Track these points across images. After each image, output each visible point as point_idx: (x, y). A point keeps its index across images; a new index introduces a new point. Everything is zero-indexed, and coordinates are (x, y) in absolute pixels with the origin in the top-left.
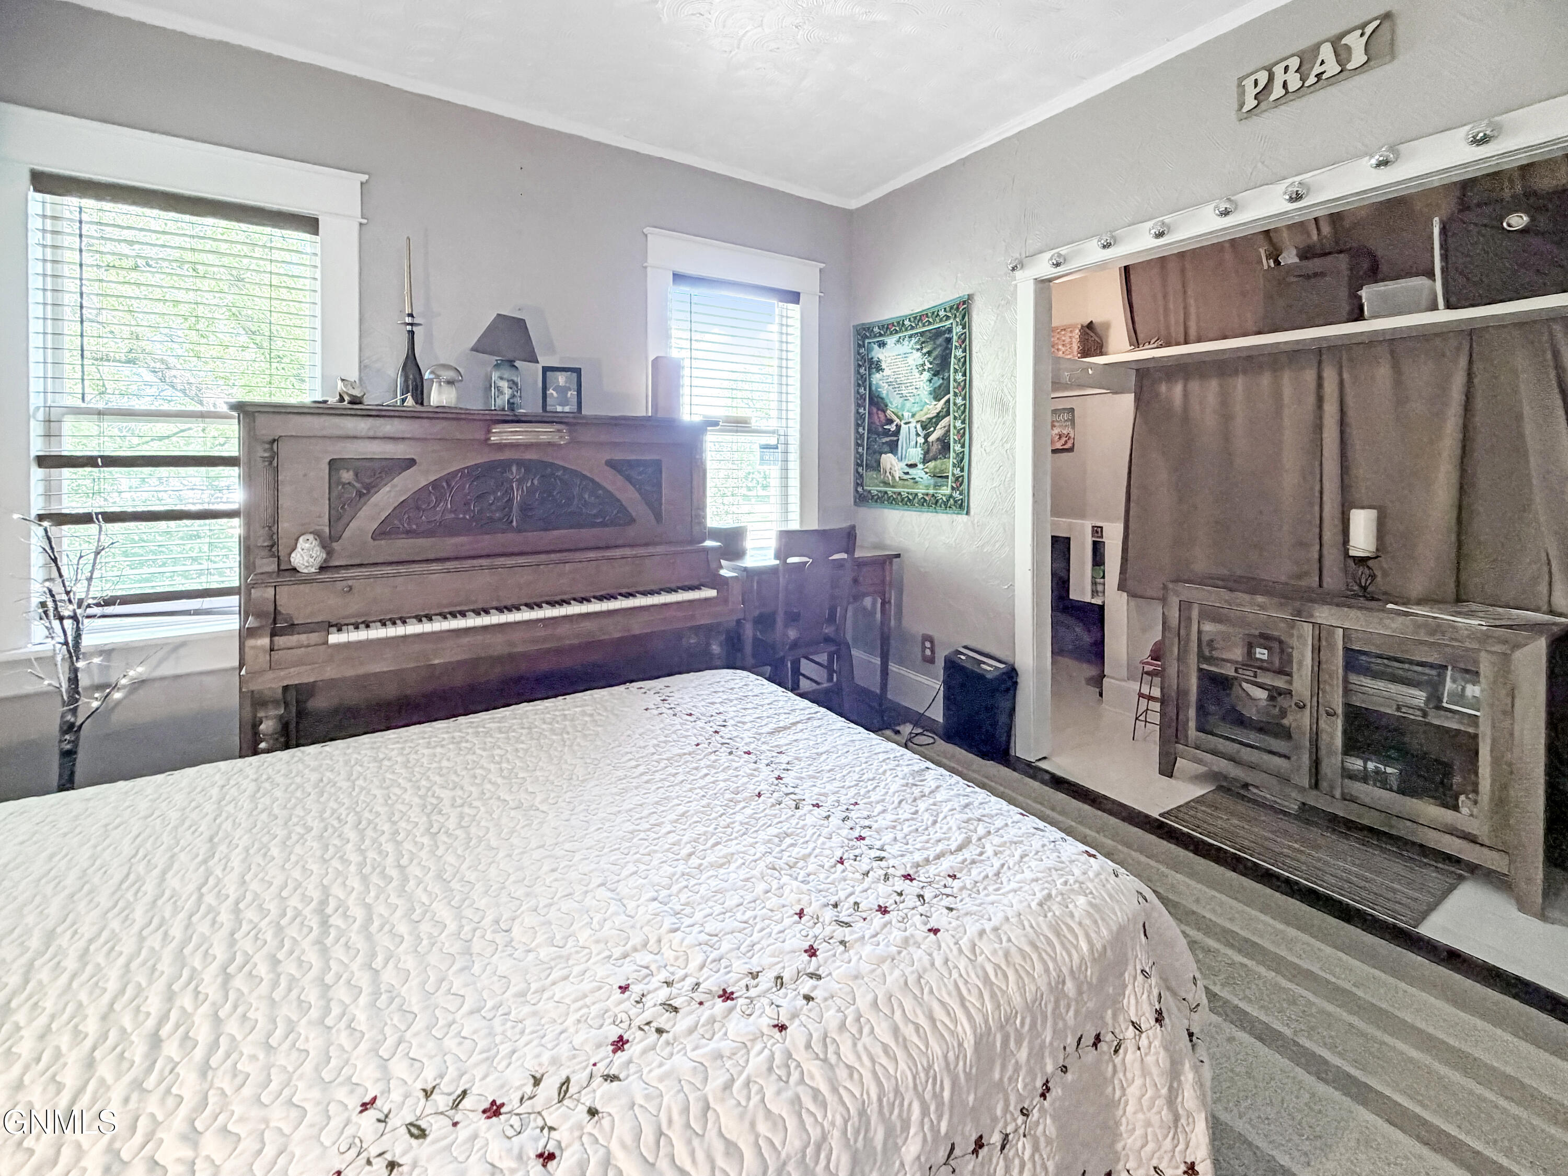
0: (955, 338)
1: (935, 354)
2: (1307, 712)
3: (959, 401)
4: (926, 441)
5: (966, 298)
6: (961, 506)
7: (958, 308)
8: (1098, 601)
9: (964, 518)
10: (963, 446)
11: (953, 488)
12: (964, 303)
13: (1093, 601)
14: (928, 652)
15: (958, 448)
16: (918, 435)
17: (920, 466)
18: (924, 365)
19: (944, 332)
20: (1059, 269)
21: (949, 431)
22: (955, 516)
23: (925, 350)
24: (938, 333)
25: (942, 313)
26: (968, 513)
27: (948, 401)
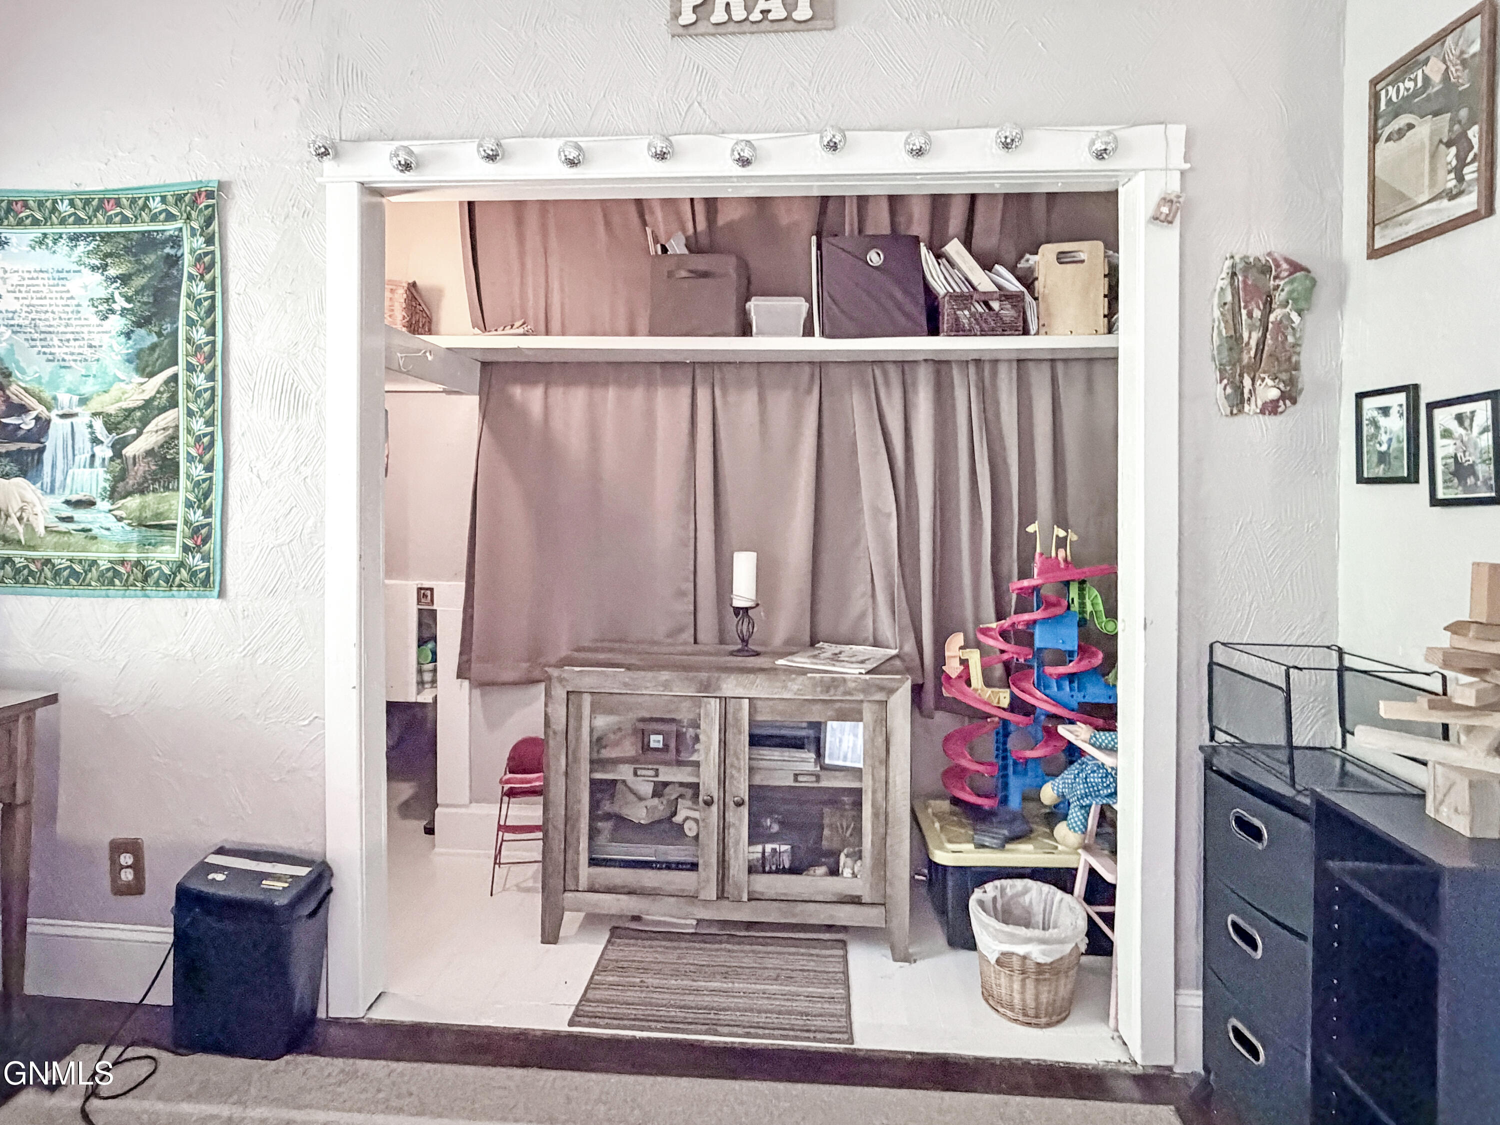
0: (188, 259)
1: (139, 282)
2: (714, 808)
3: (200, 381)
4: (117, 454)
5: (214, 186)
6: (206, 583)
7: (194, 202)
8: (426, 697)
9: (210, 604)
10: (209, 468)
11: (186, 549)
12: (210, 195)
13: (420, 699)
14: (127, 875)
15: (198, 471)
16: (96, 441)
17: (104, 505)
18: (110, 300)
19: (164, 243)
20: (408, 176)
21: (175, 437)
22: (191, 602)
23: (112, 272)
24: (148, 242)
25: (156, 205)
26: (221, 594)
27: (175, 378)
